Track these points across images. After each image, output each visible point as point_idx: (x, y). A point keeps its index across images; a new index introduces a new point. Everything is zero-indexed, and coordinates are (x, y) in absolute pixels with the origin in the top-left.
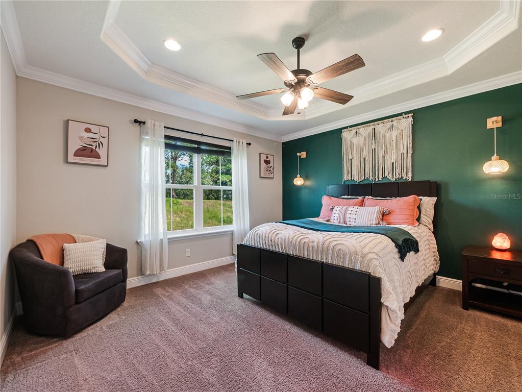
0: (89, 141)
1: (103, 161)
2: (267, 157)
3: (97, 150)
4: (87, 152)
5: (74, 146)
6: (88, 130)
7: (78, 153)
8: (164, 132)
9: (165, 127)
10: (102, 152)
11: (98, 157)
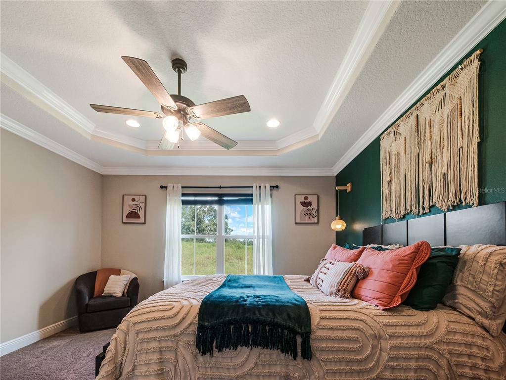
0: (134, 207)
1: (142, 220)
2: (306, 198)
3: (138, 212)
4: (133, 215)
5: (127, 211)
6: (133, 200)
7: (129, 216)
8: (180, 191)
9: (182, 187)
10: (141, 214)
11: (139, 217)
